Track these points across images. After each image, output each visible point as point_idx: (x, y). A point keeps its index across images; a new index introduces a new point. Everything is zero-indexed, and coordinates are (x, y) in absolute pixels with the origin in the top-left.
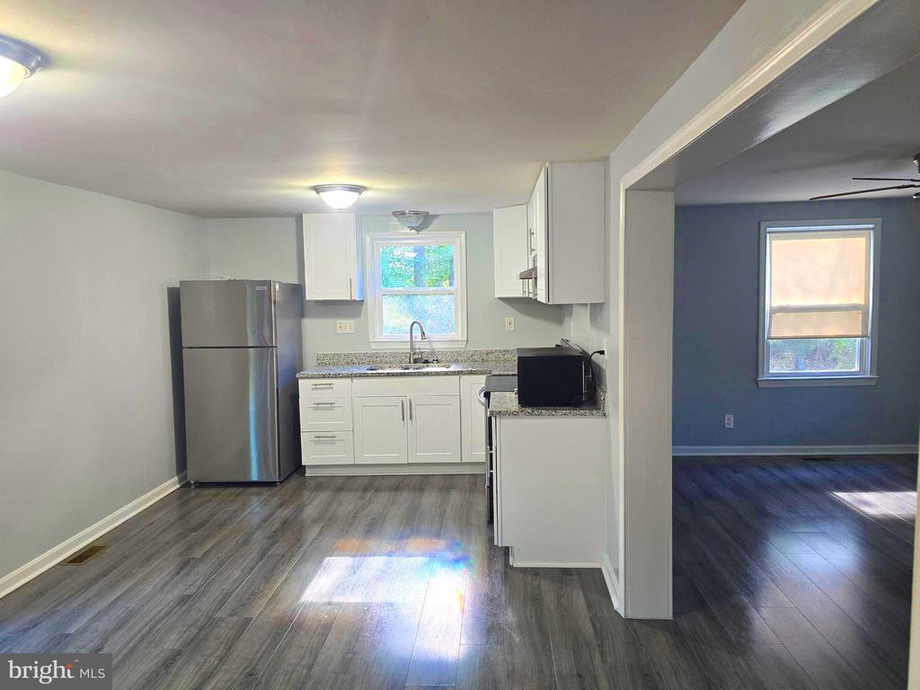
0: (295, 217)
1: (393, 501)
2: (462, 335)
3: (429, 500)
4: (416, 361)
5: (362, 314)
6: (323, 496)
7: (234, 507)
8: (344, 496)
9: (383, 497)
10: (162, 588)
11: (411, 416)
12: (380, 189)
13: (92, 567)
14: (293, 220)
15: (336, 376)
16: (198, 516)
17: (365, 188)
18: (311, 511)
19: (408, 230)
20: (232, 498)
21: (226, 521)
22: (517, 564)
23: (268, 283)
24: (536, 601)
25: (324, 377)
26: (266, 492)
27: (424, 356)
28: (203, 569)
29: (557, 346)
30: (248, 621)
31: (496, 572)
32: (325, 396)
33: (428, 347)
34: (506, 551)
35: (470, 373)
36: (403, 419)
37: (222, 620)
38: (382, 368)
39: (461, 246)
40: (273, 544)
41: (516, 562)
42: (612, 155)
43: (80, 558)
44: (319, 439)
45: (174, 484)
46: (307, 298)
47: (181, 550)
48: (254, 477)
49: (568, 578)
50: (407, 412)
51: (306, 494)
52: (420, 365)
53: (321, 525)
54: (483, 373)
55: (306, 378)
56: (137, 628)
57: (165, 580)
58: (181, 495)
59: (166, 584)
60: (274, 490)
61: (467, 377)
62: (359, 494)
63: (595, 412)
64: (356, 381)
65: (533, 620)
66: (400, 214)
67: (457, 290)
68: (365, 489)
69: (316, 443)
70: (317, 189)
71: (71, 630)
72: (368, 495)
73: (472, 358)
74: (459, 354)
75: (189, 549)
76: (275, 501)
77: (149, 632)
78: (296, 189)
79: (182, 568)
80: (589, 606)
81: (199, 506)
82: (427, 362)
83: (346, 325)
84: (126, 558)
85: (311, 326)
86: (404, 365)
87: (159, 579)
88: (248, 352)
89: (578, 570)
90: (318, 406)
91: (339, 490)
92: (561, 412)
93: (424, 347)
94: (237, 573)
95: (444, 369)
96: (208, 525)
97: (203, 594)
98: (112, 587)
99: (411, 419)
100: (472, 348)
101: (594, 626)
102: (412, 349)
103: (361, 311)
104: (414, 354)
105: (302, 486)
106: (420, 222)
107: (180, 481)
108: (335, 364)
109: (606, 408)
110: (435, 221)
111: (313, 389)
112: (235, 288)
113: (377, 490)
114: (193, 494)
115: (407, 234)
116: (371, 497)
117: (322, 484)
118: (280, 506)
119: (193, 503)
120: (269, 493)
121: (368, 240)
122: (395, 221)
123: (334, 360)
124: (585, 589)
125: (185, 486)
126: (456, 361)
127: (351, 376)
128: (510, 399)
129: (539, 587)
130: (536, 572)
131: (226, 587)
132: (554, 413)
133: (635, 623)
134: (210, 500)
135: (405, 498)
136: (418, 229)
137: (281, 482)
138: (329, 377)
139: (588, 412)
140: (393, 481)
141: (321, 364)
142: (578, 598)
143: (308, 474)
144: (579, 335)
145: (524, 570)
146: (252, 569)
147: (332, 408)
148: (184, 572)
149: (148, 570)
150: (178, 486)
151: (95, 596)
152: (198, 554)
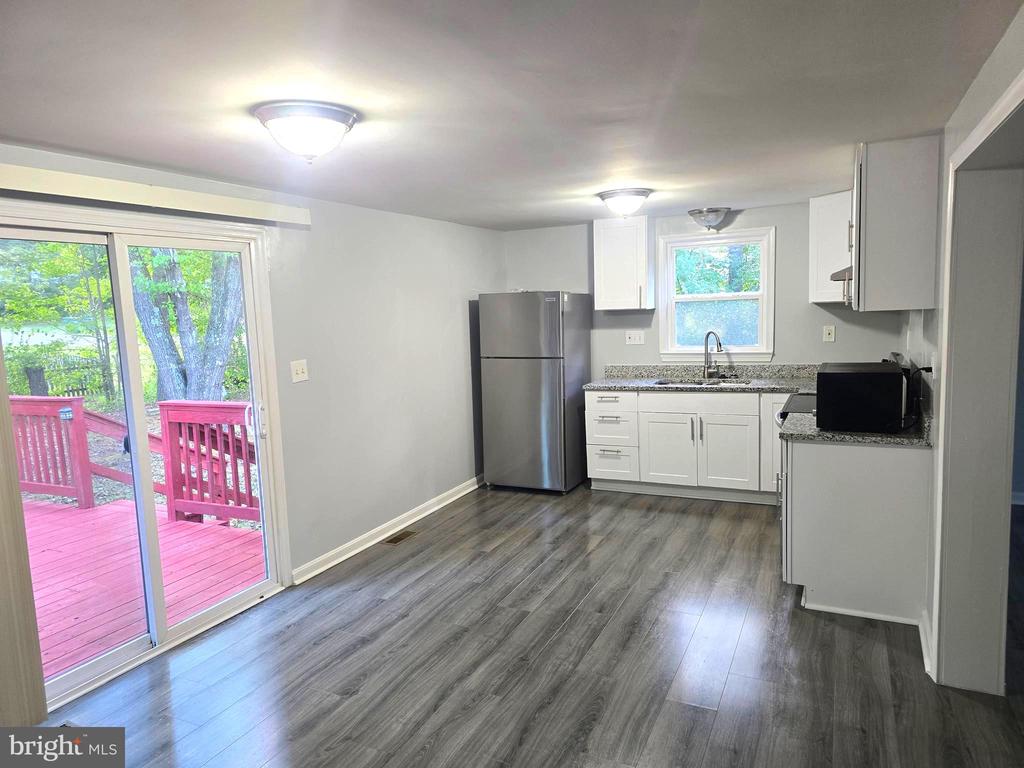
0: (585, 224)
1: (678, 524)
2: (767, 348)
3: (718, 527)
4: (711, 375)
5: (653, 324)
6: (606, 511)
7: (523, 511)
8: (627, 513)
9: (668, 519)
10: (456, 575)
11: (701, 435)
12: (669, 190)
13: (404, 548)
14: (585, 227)
15: (622, 389)
16: (491, 515)
17: (651, 191)
18: (594, 523)
19: (705, 230)
20: (520, 503)
21: (515, 522)
22: (809, 606)
23: (556, 294)
24: (826, 647)
25: (609, 389)
26: (553, 500)
27: (721, 370)
28: (492, 563)
29: (884, 361)
30: (525, 614)
31: (782, 610)
32: (610, 409)
33: (726, 360)
34: (799, 590)
35: (773, 391)
36: (693, 439)
37: (504, 608)
38: (672, 383)
39: (769, 243)
40: (554, 549)
41: (809, 604)
42: (946, 127)
43: (396, 539)
44: (604, 453)
45: (473, 485)
46: (596, 308)
47: (475, 544)
48: (547, 485)
49: (871, 629)
50: (698, 431)
51: (591, 506)
52: (716, 380)
53: (602, 537)
54: (787, 391)
55: (593, 390)
56: (435, 604)
57: (460, 567)
58: (479, 495)
59: (460, 571)
60: (559, 499)
61: (768, 395)
62: (643, 512)
63: (916, 441)
64: (642, 395)
65: (818, 665)
66: (696, 213)
67: (762, 295)
68: (650, 509)
69: (602, 456)
70: (602, 196)
71: (386, 597)
72: (652, 515)
73: (779, 373)
74: (763, 368)
75: (482, 543)
76: (560, 510)
77: (444, 609)
78: (580, 197)
79: (474, 559)
80: (892, 663)
81: (492, 507)
82: (723, 377)
83: (636, 336)
84: (431, 544)
85: (600, 337)
86: (697, 380)
87: (455, 566)
88: (540, 363)
89: (886, 624)
90: (603, 420)
91: (623, 506)
92: (868, 439)
93: (723, 361)
94: (520, 571)
95: (743, 385)
96: (499, 524)
97: (490, 585)
98: (417, 567)
99: (701, 437)
100: (778, 362)
101: (894, 683)
102: (707, 362)
103: (651, 320)
104: (709, 367)
105: (587, 498)
106: (720, 220)
107: (478, 482)
108: (624, 377)
109: (931, 437)
110: (739, 218)
111: (599, 401)
112: (530, 300)
113: (662, 511)
114: (489, 495)
115: (705, 234)
116: (654, 517)
117: (606, 498)
118: (564, 515)
119: (488, 503)
120: (555, 501)
121: (661, 243)
122: (691, 221)
123: (623, 373)
124: (889, 644)
125: (483, 487)
126: (759, 377)
127: (637, 390)
128: (808, 422)
129: (832, 633)
130: (831, 617)
131: (509, 581)
132: (860, 439)
133: (950, 692)
134: (501, 503)
135: (691, 523)
136: (718, 228)
137: (568, 493)
138: (614, 389)
139: (906, 441)
140: (680, 504)
141: (609, 376)
142: (880, 654)
143: (594, 486)
144: (913, 347)
145: (818, 614)
146: (534, 568)
147: (618, 422)
148: (476, 562)
149: (446, 557)
150: (477, 487)
151: (405, 572)
152: (488, 549)
